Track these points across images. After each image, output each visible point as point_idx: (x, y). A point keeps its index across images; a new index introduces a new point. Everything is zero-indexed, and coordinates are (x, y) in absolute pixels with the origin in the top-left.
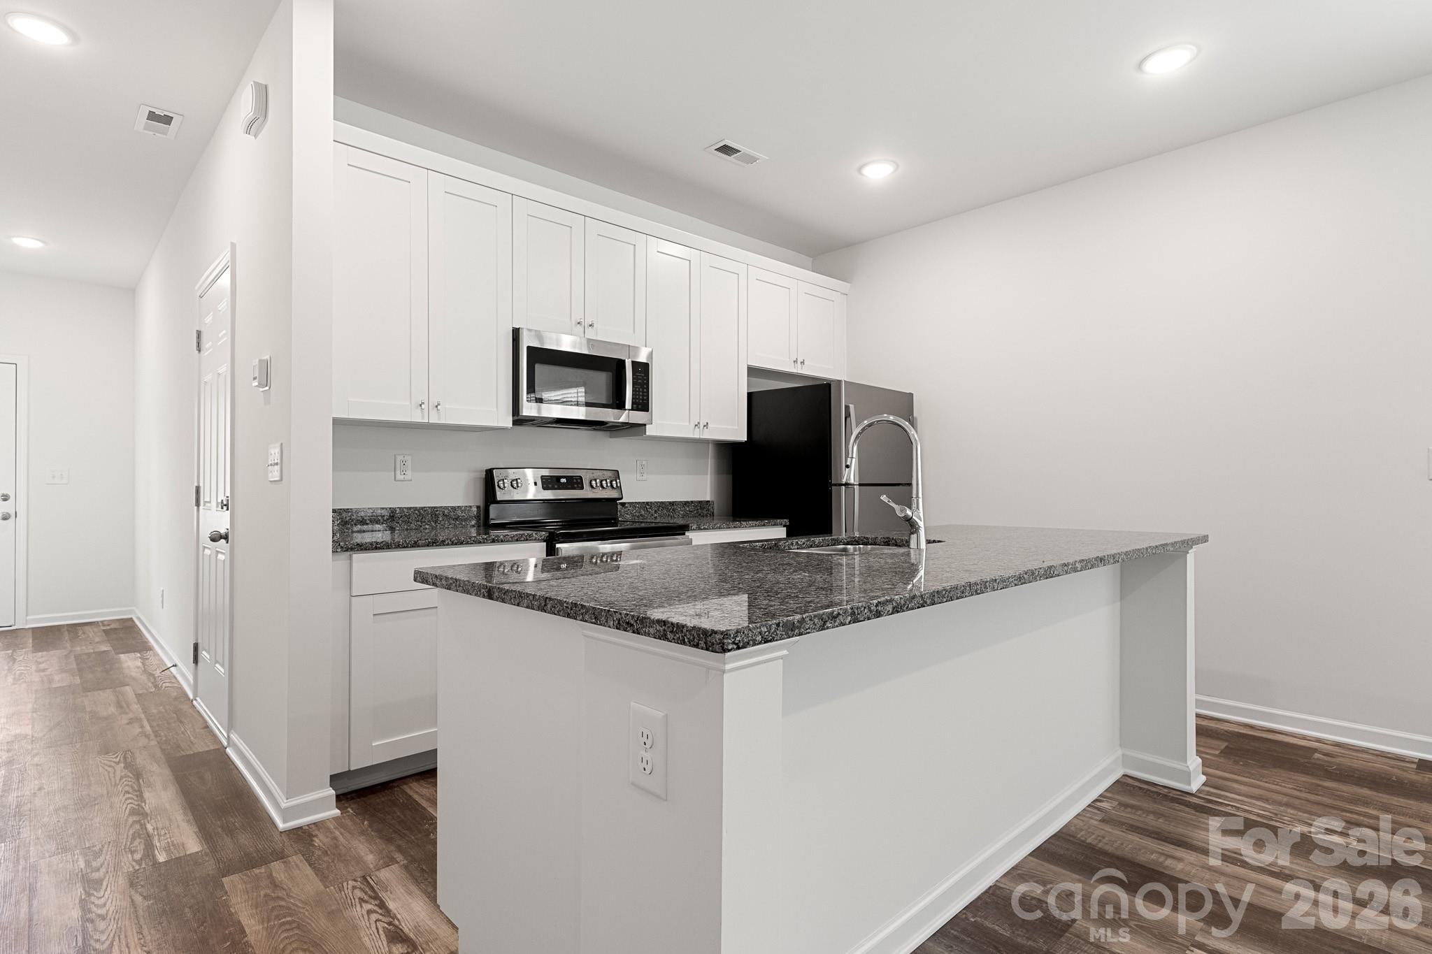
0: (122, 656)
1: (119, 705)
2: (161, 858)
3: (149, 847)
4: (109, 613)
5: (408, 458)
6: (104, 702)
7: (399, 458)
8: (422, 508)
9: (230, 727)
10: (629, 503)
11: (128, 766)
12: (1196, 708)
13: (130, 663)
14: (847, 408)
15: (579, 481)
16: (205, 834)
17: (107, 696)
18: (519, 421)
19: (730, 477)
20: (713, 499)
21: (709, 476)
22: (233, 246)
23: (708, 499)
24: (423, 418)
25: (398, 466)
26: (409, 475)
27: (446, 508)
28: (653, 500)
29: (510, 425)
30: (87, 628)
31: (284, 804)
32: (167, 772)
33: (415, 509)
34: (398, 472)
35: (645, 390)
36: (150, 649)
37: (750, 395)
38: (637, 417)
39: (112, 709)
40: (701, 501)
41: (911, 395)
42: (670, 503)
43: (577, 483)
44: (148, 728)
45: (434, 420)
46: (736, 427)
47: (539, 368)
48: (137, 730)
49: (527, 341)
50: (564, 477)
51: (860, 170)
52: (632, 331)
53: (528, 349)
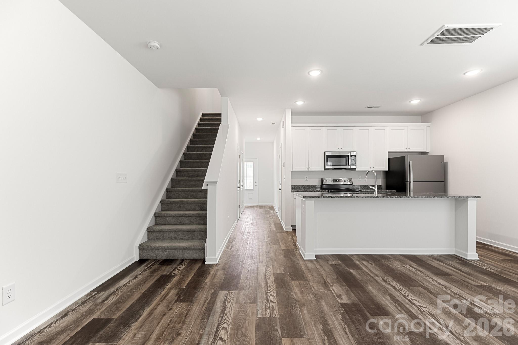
0: (271, 211)
1: (269, 216)
2: (271, 230)
3: (270, 229)
4: (270, 204)
5: (307, 177)
6: (268, 216)
7: (306, 176)
9: (282, 219)
11: (269, 223)
12: (477, 240)
13: (272, 212)
14: (409, 162)
15: (342, 180)
16: (276, 229)
17: (268, 215)
18: (325, 169)
19: (385, 179)
20: (382, 185)
21: (381, 179)
22: (282, 143)
24: (307, 170)
26: (308, 179)
27: (314, 185)
28: (363, 185)
29: (324, 170)
30: (267, 206)
31: (285, 227)
32: (274, 224)
33: (309, 186)
35: (355, 161)
36: (275, 210)
37: (389, 159)
38: (354, 167)
39: (268, 217)
41: (444, 156)
44: (272, 219)
45: (309, 170)
46: (384, 167)
47: (329, 159)
48: (271, 219)
49: (326, 154)
50: (338, 180)
51: (410, 102)
52: (352, 148)
53: (327, 155)
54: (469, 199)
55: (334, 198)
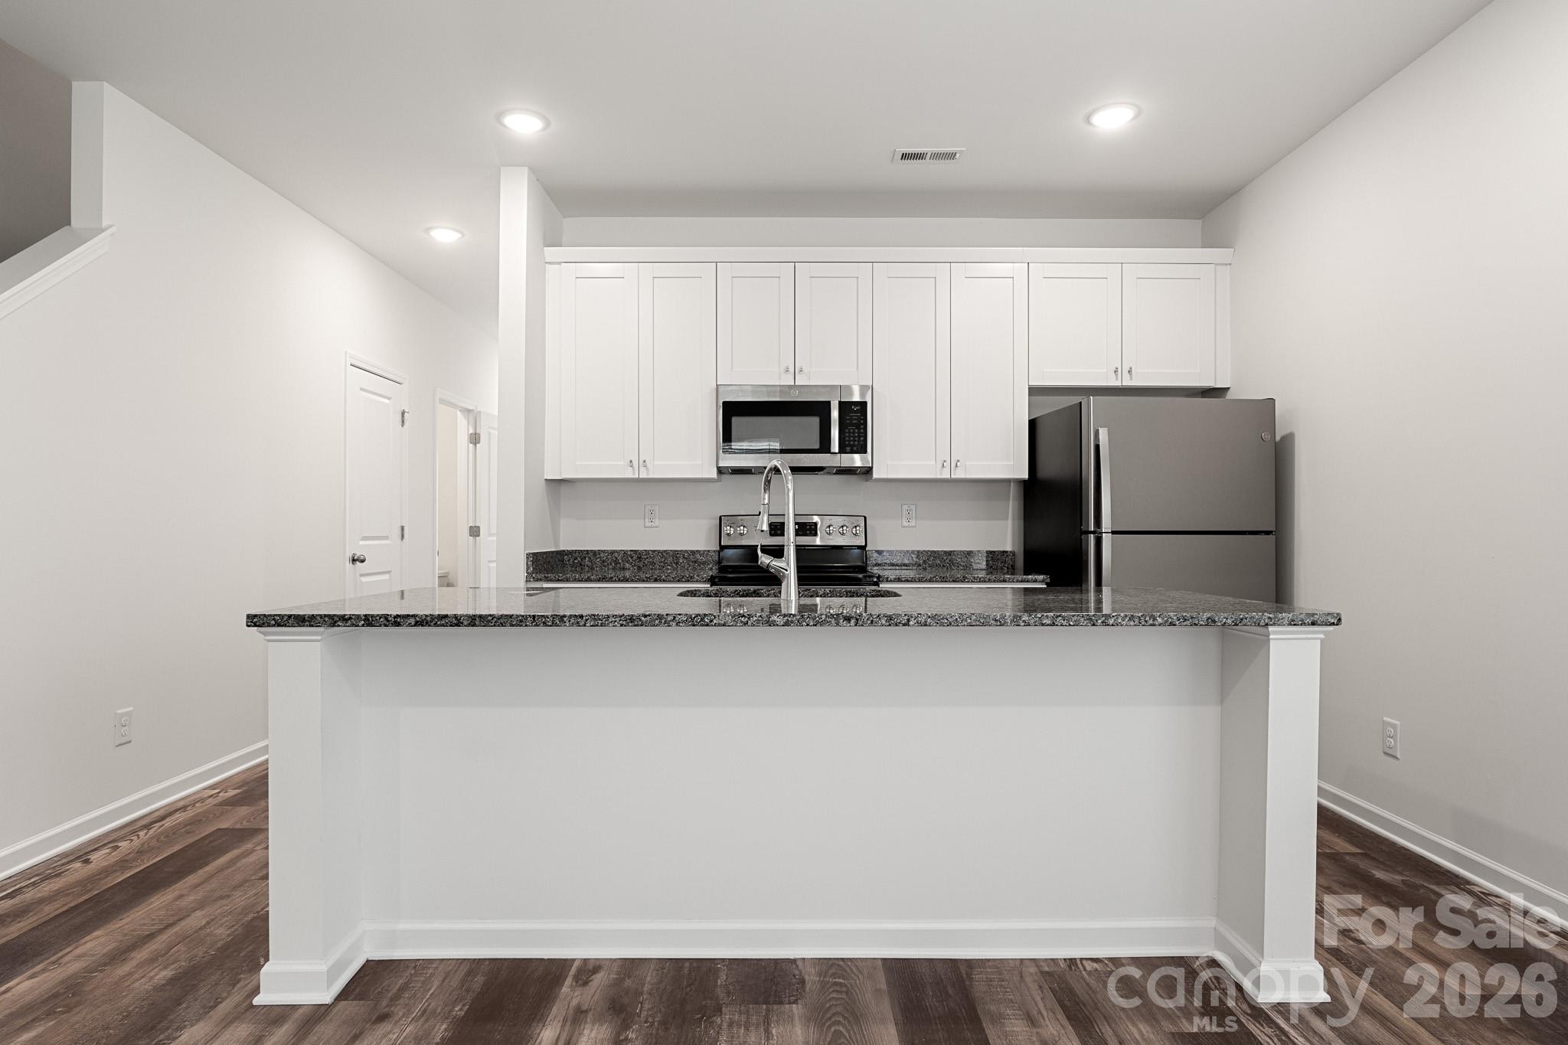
5: (656, 508)
7: (648, 508)
8: (665, 551)
10: (888, 551)
14: (1096, 433)
15: (813, 527)
19: (1023, 521)
20: (1015, 549)
21: (1010, 522)
23: (1009, 548)
24: (634, 474)
25: (647, 515)
26: (656, 522)
27: (686, 551)
29: (716, 475)
33: (659, 551)
34: (647, 520)
35: (862, 431)
37: (1033, 424)
38: (857, 460)
40: (994, 552)
41: (1271, 402)
42: (945, 552)
43: (810, 530)
45: (644, 475)
46: (1012, 463)
47: (735, 420)
49: (724, 397)
51: (1088, 120)
52: (855, 369)
53: (724, 403)
54: (1271, 629)
55: (436, 625)
